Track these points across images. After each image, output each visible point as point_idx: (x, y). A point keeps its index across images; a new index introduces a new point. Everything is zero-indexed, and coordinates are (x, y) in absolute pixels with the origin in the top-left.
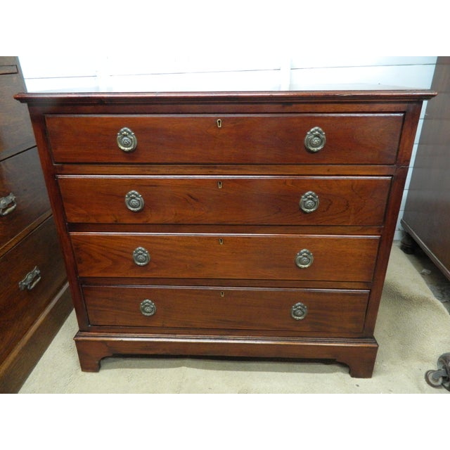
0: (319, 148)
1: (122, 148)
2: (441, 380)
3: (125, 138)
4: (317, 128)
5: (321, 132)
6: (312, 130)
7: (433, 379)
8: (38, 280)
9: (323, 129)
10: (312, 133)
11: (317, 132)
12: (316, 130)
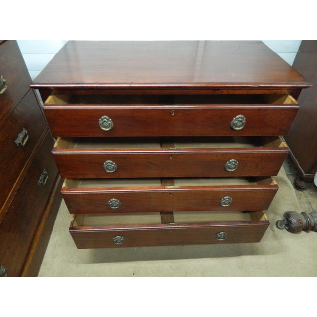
0: (240, 128)
1: (104, 129)
2: (284, 226)
3: (105, 123)
4: (240, 116)
5: (243, 119)
6: (237, 117)
7: (280, 226)
8: (47, 178)
9: (244, 116)
10: (237, 119)
11: (240, 119)
12: (240, 117)
